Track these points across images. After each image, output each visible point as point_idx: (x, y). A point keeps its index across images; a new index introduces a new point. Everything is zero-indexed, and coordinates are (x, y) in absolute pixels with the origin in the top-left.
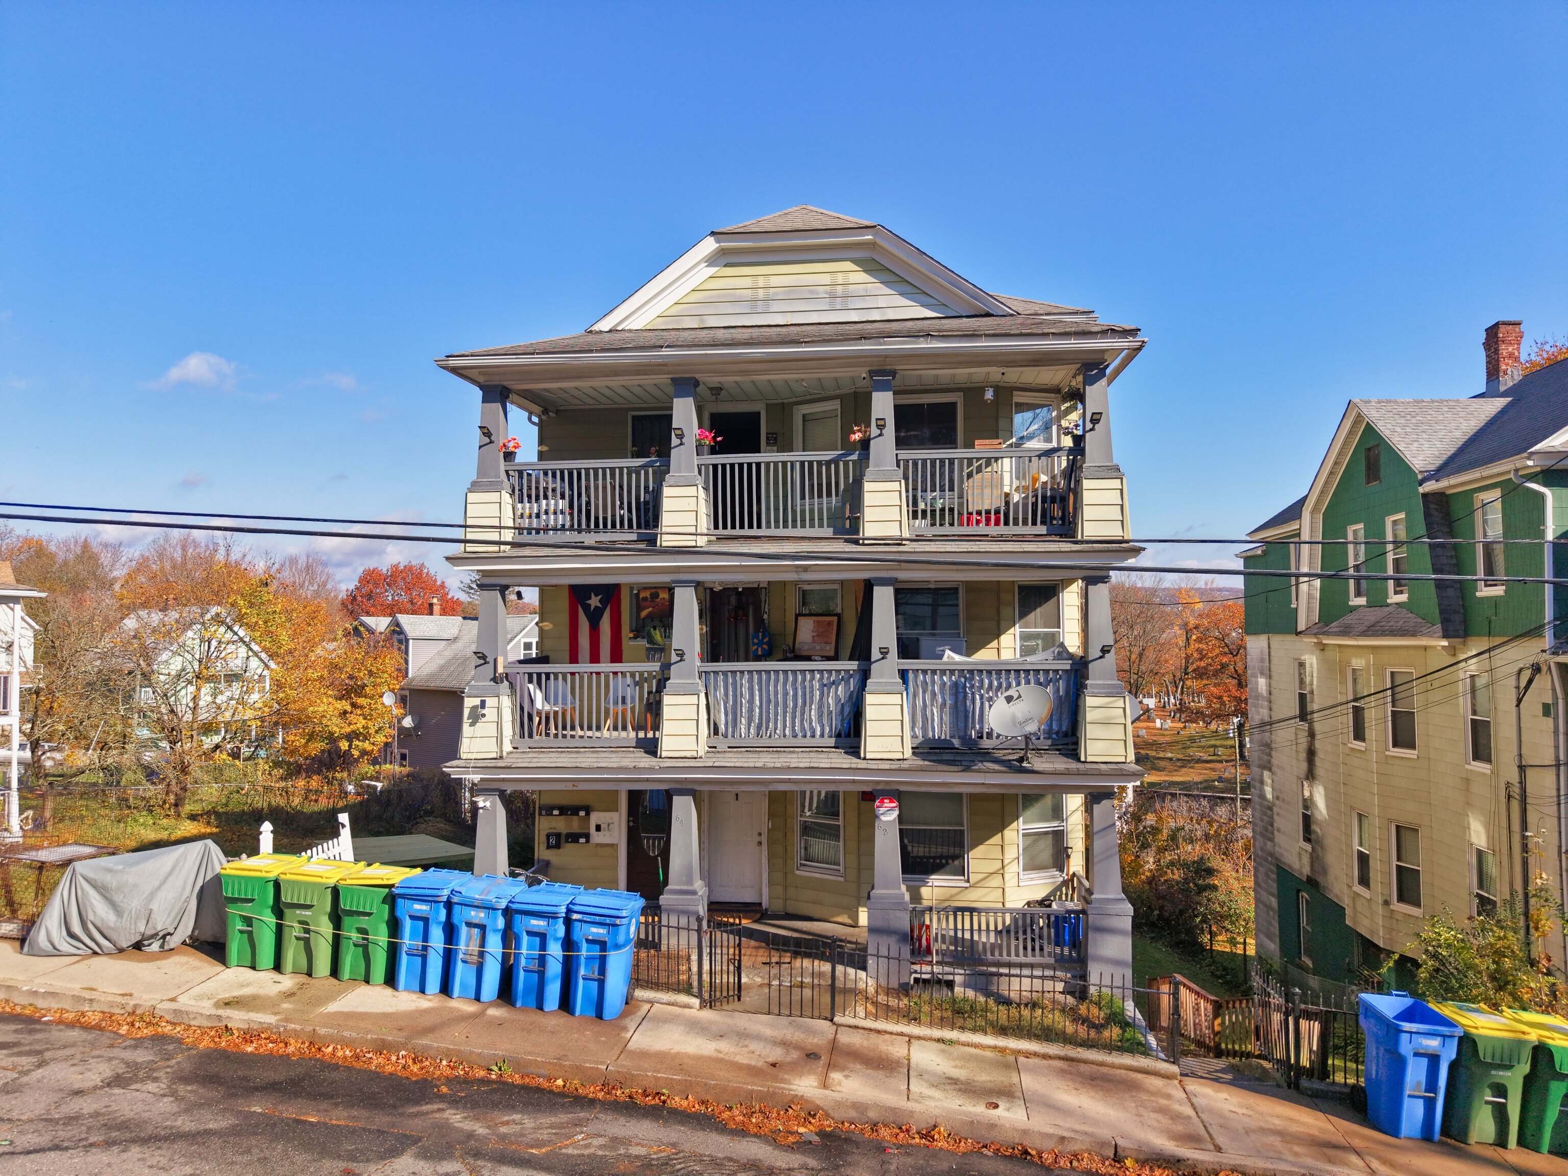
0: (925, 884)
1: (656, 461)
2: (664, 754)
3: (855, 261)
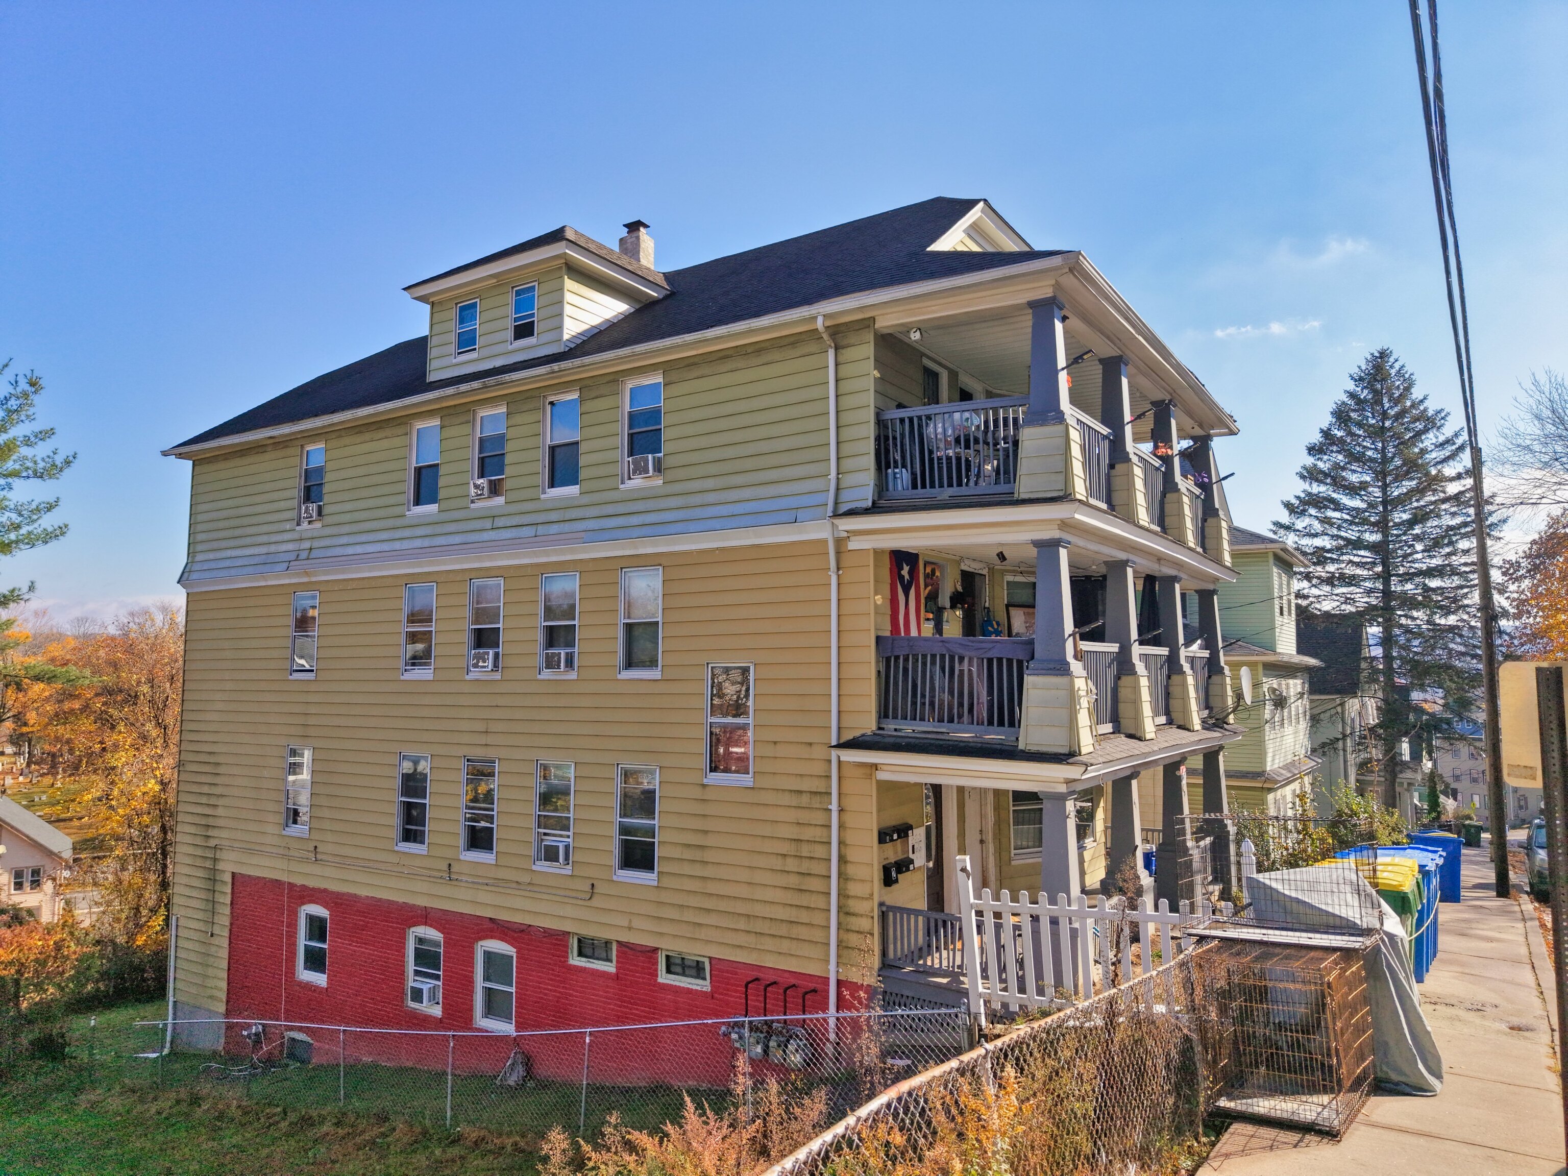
1: (1111, 434)
2: (1147, 736)
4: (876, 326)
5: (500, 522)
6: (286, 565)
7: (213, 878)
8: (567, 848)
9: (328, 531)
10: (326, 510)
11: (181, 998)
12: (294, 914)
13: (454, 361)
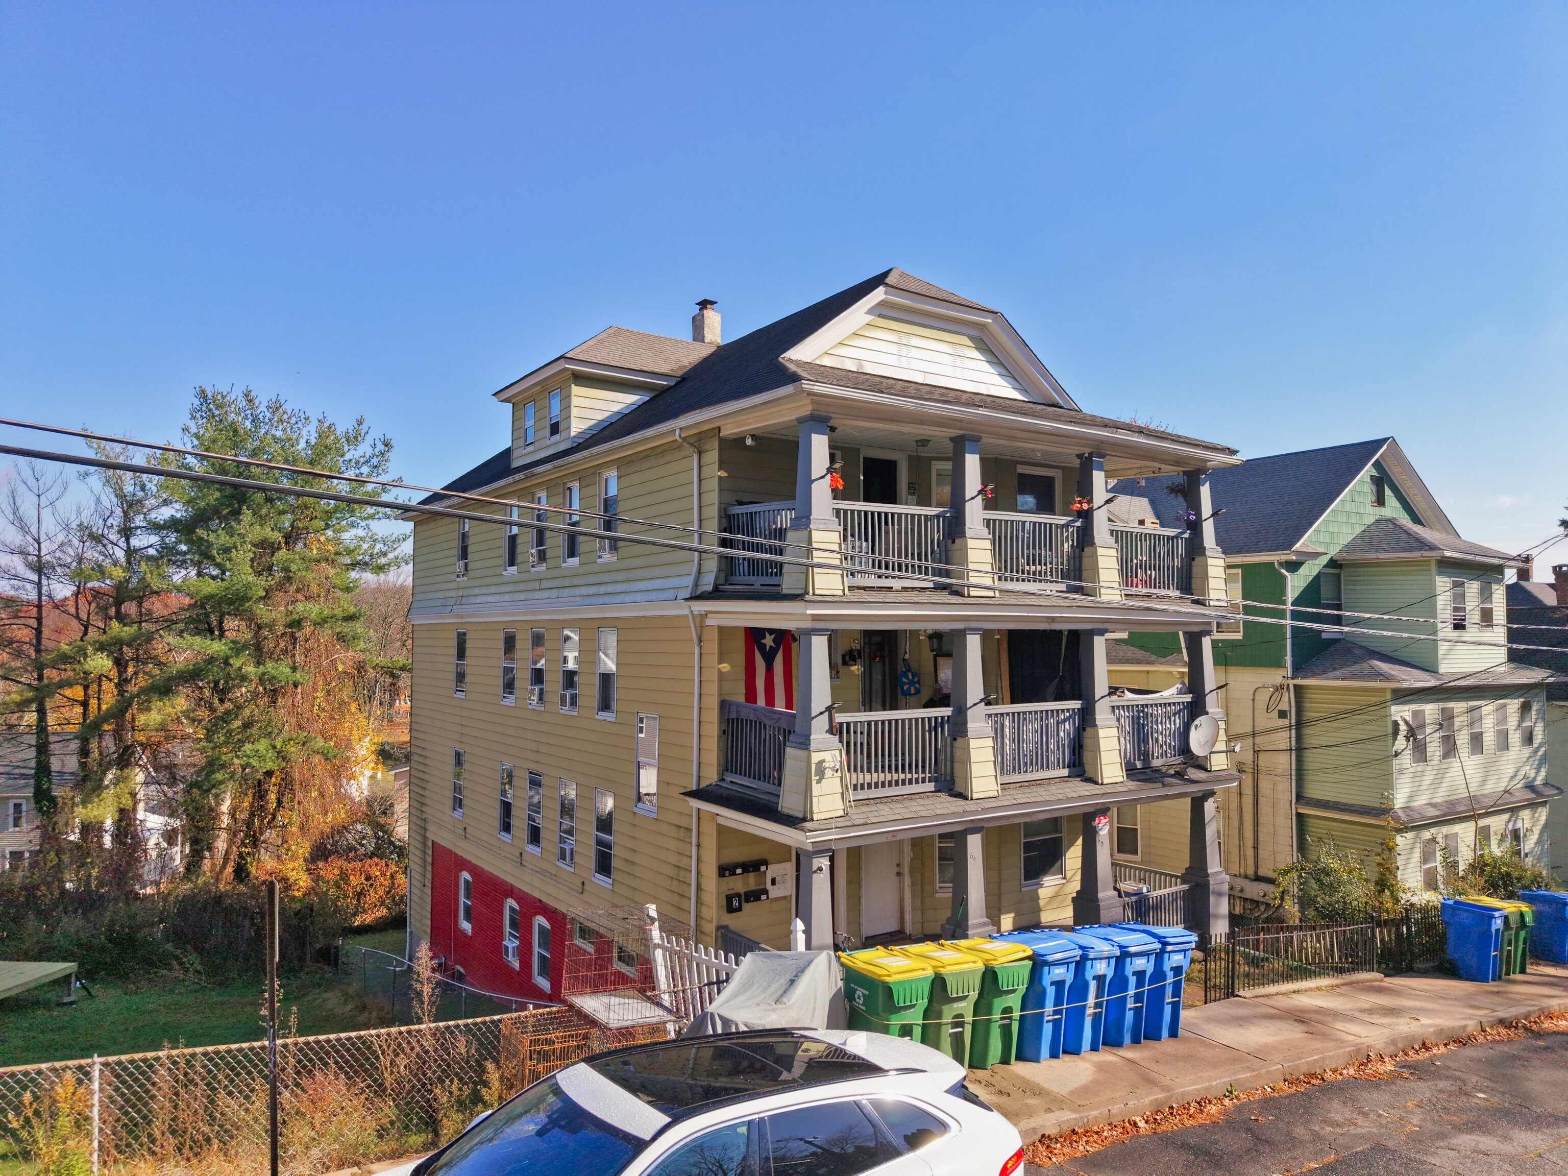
0: (1041, 886)
1: (947, 512)
2: (975, 796)
3: (971, 338)
4: (721, 434)
5: (545, 584)
6: (450, 608)
7: (424, 844)
8: (572, 850)
9: (470, 583)
10: (470, 566)
11: (413, 929)
12: (457, 878)
13: (524, 452)
